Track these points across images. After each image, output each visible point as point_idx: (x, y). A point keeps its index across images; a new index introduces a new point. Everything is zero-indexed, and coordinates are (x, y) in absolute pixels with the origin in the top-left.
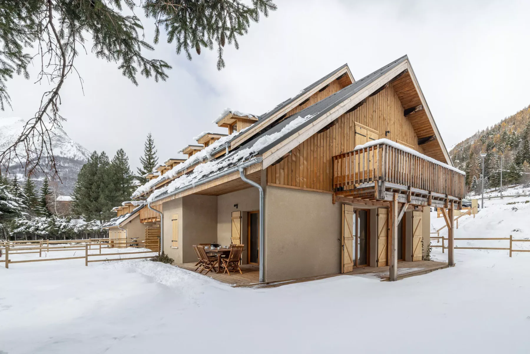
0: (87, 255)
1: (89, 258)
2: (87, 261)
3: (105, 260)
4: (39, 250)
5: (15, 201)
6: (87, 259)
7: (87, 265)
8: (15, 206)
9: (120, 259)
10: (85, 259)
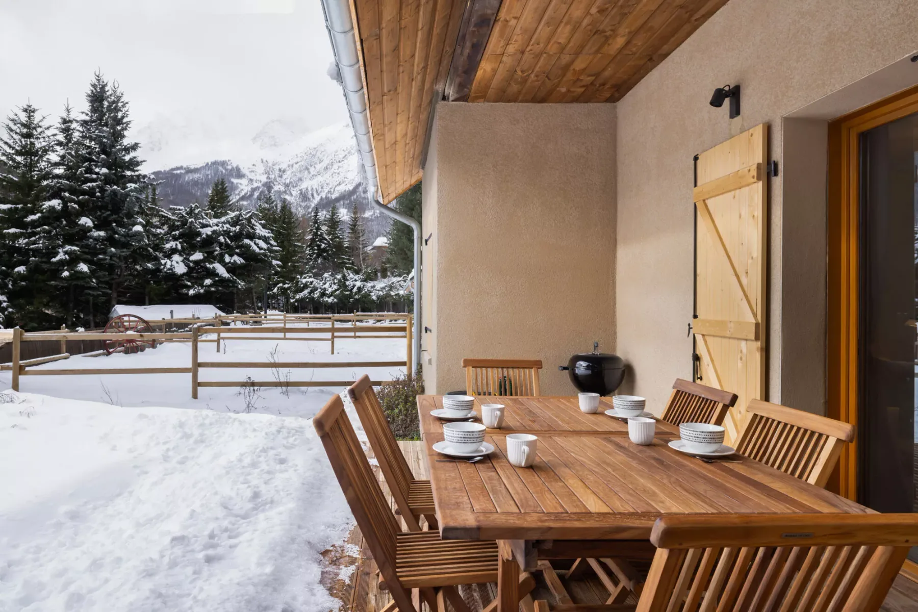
0: (197, 365)
1: (204, 375)
2: (196, 384)
3: (243, 385)
6: (195, 377)
7: (195, 396)
9: (288, 384)
10: (190, 375)
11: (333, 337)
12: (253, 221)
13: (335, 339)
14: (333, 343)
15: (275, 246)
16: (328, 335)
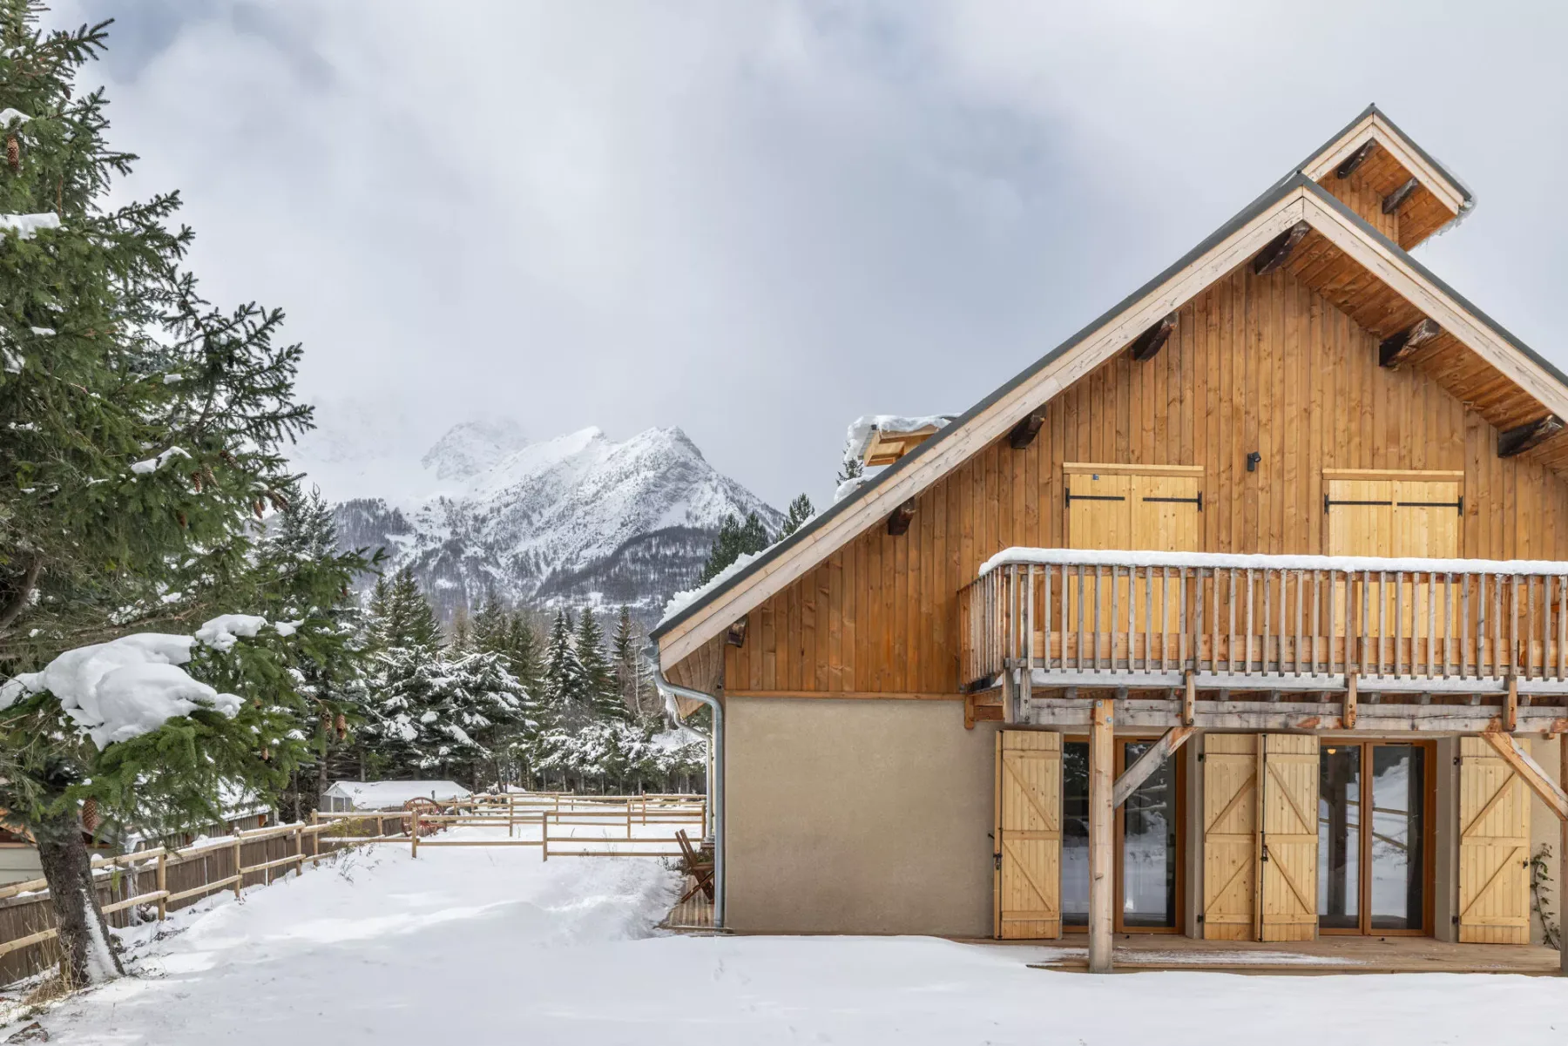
0: (547, 839)
1: (551, 846)
2: (546, 854)
3: (581, 854)
4: (508, 822)
5: (515, 693)
6: (545, 848)
7: (545, 859)
8: (511, 706)
9: (613, 854)
10: (541, 847)
11: (629, 822)
12: (498, 668)
13: (632, 825)
14: (629, 828)
15: (528, 701)
16: (624, 820)
